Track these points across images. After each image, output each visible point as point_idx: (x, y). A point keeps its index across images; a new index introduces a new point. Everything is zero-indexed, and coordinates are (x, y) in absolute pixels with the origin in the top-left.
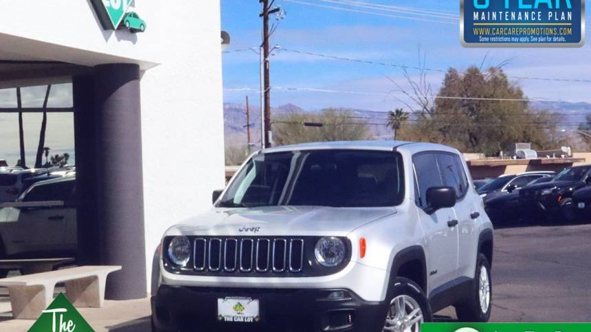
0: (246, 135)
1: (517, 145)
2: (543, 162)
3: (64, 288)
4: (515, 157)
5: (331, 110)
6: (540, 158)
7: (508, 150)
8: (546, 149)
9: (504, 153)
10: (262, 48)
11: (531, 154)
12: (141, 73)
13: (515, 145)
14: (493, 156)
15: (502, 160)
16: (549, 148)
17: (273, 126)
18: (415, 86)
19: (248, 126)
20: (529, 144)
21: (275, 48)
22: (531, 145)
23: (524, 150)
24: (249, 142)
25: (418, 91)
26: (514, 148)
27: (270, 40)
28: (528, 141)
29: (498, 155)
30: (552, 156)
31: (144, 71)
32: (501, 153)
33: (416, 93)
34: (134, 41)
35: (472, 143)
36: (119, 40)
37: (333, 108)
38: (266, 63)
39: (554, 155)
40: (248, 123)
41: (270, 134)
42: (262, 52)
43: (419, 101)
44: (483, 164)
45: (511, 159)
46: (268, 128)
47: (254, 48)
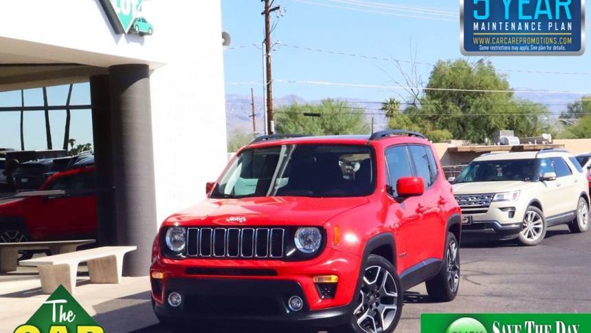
0: (252, 124)
1: (501, 132)
2: (525, 148)
3: (86, 267)
4: (499, 143)
5: (329, 101)
6: (522, 145)
7: (492, 137)
8: (528, 136)
9: (489, 140)
10: (264, 44)
11: (514, 141)
12: (150, 72)
13: (499, 132)
14: (478, 143)
15: (487, 146)
16: (531, 135)
17: (275, 117)
18: (407, 78)
19: (254, 115)
21: (276, 43)
22: (514, 132)
23: (507, 137)
24: (254, 130)
25: (410, 83)
26: (499, 135)
27: (271, 36)
28: (512, 129)
29: (483, 141)
30: (533, 143)
31: (153, 70)
32: (486, 140)
33: (409, 85)
34: (142, 43)
35: (459, 130)
36: (128, 42)
37: (331, 99)
38: (268, 58)
39: (535, 141)
40: (253, 113)
41: (273, 123)
42: (265, 48)
43: (411, 91)
44: (469, 150)
45: (495, 146)
46: (270, 118)
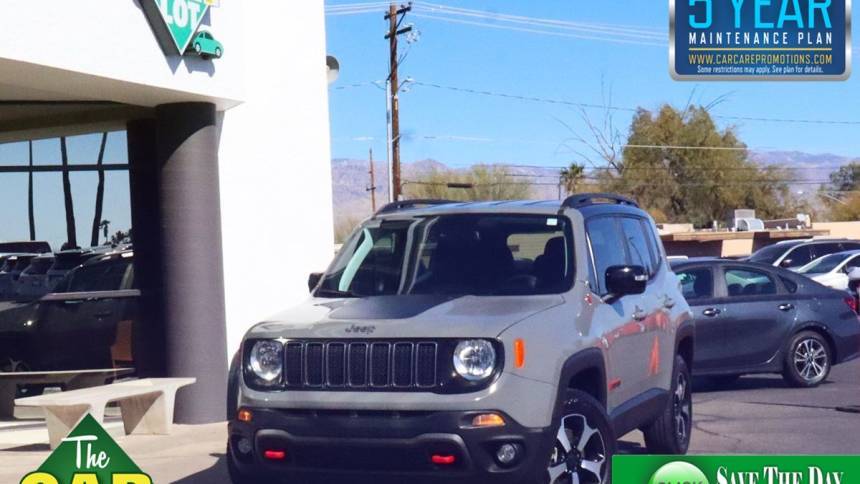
0: (370, 201)
1: (736, 211)
2: (772, 236)
4: (734, 229)
5: (483, 167)
6: (767, 230)
7: (724, 220)
8: (775, 218)
9: (718, 224)
10: (389, 82)
11: (756, 225)
12: (218, 115)
13: (734, 213)
14: (704, 227)
15: (717, 232)
16: (781, 217)
17: (404, 190)
18: (597, 133)
19: (373, 188)
20: (753, 211)
21: (406, 81)
22: (756, 213)
23: (745, 219)
24: (374, 210)
25: (601, 140)
26: (733, 217)
27: (399, 70)
28: (751, 207)
29: (709, 225)
30: (784, 227)
31: (223, 112)
32: (715, 223)
33: (599, 142)
34: (211, 72)
35: (675, 209)
36: (190, 71)
37: (485, 163)
38: (394, 101)
39: (787, 225)
40: (372, 185)
42: (389, 87)
43: (603, 153)
44: (690, 239)
45: (728, 232)
46: (397, 190)
47: (377, 82)
